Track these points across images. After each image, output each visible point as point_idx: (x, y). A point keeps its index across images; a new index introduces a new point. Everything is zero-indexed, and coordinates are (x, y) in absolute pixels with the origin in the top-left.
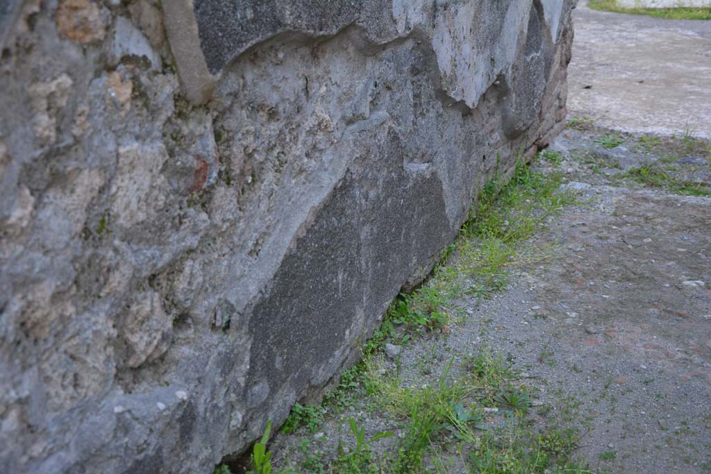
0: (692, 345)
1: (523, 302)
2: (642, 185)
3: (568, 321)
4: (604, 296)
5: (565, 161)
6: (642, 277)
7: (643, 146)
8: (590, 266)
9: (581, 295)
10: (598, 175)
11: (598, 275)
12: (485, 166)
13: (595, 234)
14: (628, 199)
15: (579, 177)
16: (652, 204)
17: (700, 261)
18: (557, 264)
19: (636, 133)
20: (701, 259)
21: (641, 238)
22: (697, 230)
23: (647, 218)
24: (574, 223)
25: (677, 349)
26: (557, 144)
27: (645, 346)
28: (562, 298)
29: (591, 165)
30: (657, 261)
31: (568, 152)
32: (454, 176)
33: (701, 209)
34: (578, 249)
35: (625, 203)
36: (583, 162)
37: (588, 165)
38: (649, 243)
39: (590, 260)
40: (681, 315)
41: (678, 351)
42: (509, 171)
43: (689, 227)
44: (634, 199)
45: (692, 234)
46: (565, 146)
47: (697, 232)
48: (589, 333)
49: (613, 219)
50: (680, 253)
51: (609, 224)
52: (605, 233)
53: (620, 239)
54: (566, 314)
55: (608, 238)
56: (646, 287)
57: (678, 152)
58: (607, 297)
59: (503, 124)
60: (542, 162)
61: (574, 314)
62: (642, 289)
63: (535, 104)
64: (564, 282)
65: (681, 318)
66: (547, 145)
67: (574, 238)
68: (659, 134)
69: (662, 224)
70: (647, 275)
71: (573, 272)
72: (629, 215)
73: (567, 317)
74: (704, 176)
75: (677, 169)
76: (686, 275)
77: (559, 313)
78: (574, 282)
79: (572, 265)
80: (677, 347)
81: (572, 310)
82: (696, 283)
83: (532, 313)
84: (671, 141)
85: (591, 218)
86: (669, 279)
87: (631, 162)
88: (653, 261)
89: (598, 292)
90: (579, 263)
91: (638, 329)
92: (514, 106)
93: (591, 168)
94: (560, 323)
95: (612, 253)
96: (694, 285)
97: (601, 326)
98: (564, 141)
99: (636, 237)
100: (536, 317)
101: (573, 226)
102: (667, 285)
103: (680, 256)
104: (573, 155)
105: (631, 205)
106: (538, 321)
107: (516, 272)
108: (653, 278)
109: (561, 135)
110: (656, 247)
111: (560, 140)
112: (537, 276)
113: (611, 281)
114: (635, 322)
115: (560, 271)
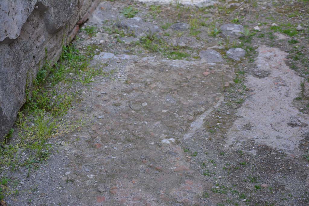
0: (162, 195)
1: (60, 169)
2: (147, 51)
3: (88, 183)
4: (113, 157)
5: (99, 33)
6: (138, 138)
7: (151, 14)
8: (106, 131)
9: (98, 157)
10: (120, 44)
11: (111, 138)
12: (35, 62)
13: (112, 101)
14: (136, 67)
15: (107, 48)
16: (151, 70)
17: (175, 120)
18: (85, 131)
19: (148, 2)
20: (175, 118)
21: (141, 102)
22: (176, 92)
23: (146, 84)
24: (99, 93)
25: (152, 199)
26: (95, 17)
27: (133, 199)
28: (86, 162)
29: (116, 35)
30: (149, 122)
31: (102, 23)
32: (7, 86)
33: (180, 73)
34: (100, 117)
35: (134, 71)
36: (111, 32)
37: (114, 35)
38: (146, 107)
39: (107, 126)
40: (158, 170)
41: (153, 201)
42: (57, 53)
43: (171, 90)
44: (140, 67)
45: (172, 96)
46: (100, 18)
47: (176, 95)
48: (100, 192)
49: (125, 86)
50: (163, 113)
51: (122, 92)
52: (119, 100)
53: (128, 104)
54: (87, 177)
55: (120, 104)
56: (140, 147)
57: (172, 18)
58: (115, 157)
59: (47, 28)
60: (83, 36)
61: (92, 176)
62: (137, 148)
63: (71, 4)
64: (89, 147)
65: (158, 172)
66: (88, 20)
67: (98, 106)
68: (162, 2)
69: (155, 88)
70: (141, 136)
71: (95, 138)
72: (135, 82)
73: (88, 179)
74: (186, 40)
75: (171, 34)
76: (165, 133)
77: (82, 176)
78: (95, 147)
79: (95, 131)
80: (152, 198)
81: (92, 172)
82: (170, 141)
83: (65, 179)
84: (169, 8)
85: (111, 87)
86: (154, 137)
87: (142, 31)
88: (146, 123)
89: (110, 154)
90: (100, 129)
91: (131, 185)
92: (53, 15)
93: (116, 37)
94: (83, 185)
95: (121, 118)
96: (168, 142)
97: (108, 184)
98: (100, 13)
99: (137, 103)
100: (67, 181)
101: (99, 96)
102: (153, 144)
103: (163, 117)
104: (105, 26)
105: (138, 73)
106: (68, 184)
107: (58, 141)
108: (144, 138)
109: (98, 9)
110: (149, 110)
111: (97, 13)
112: (71, 144)
113: (118, 143)
114: (129, 178)
115: (87, 137)
